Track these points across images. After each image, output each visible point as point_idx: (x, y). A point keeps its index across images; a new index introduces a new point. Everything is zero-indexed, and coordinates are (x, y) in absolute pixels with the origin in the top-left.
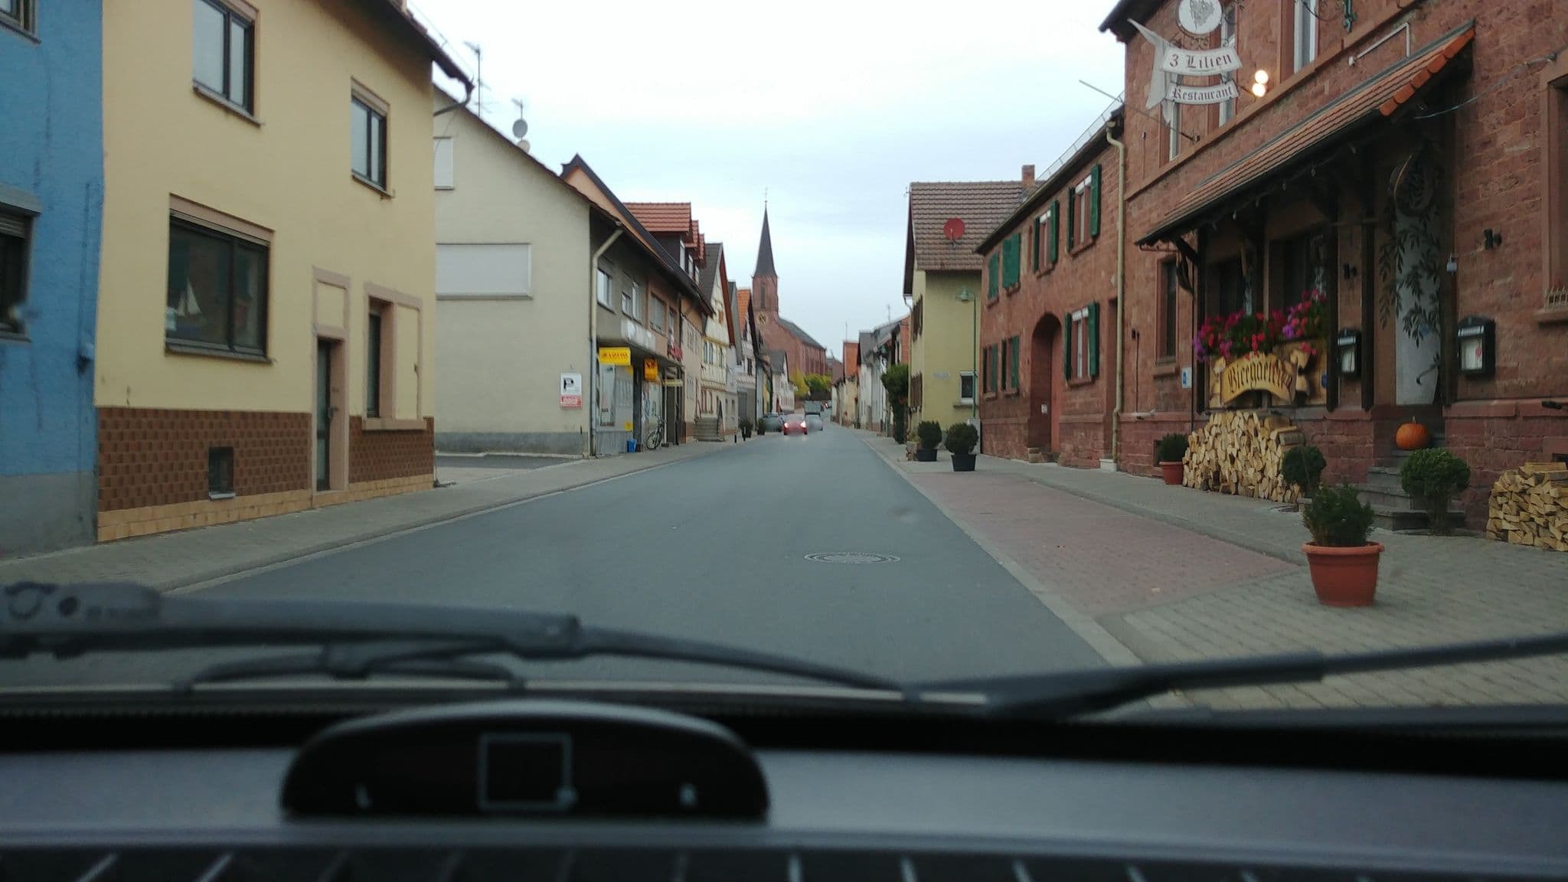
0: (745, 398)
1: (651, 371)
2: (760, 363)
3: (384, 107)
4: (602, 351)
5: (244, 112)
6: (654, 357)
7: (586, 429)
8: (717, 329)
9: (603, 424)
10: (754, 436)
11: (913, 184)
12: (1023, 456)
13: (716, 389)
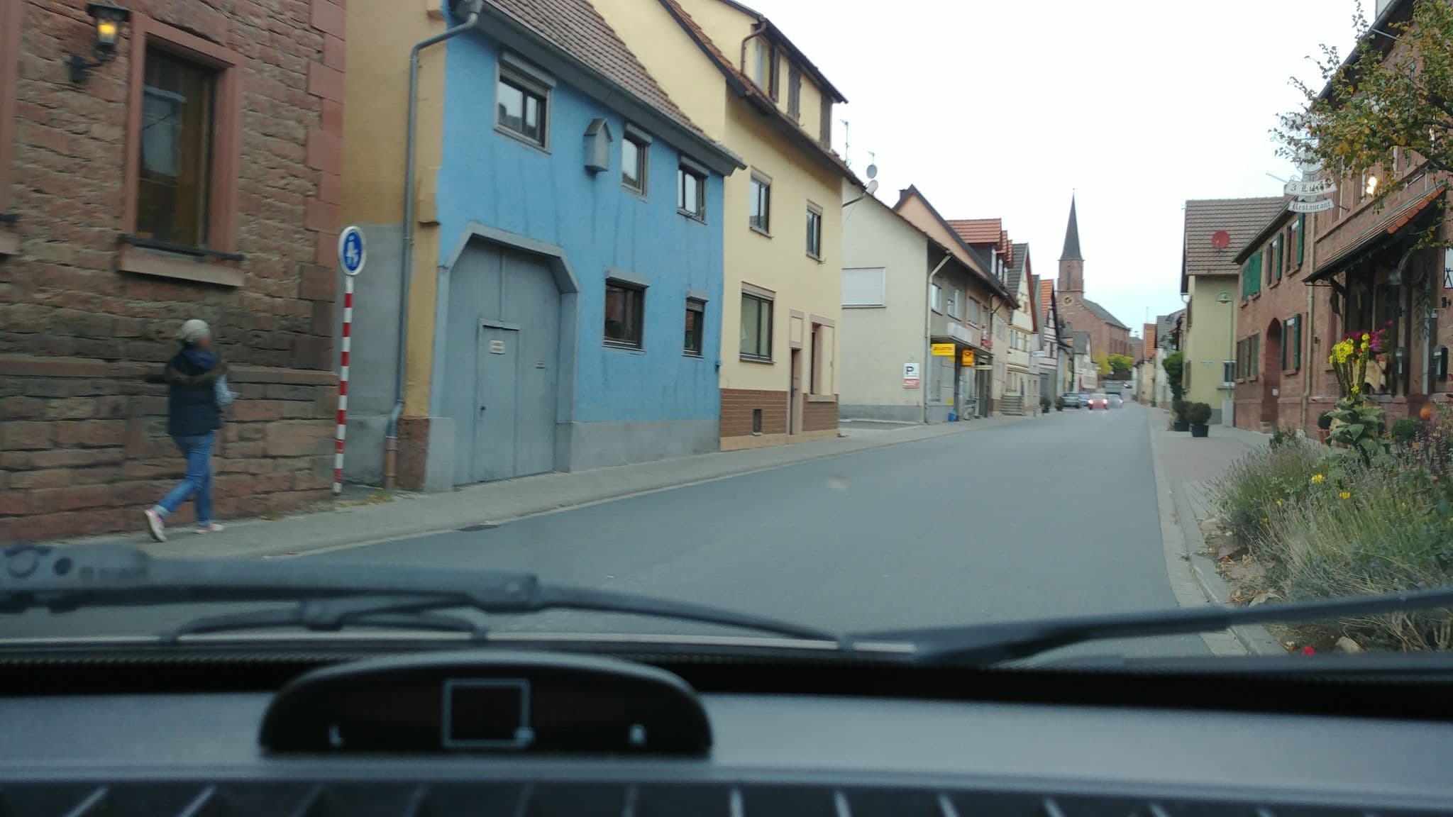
0: (1046, 378)
1: (968, 359)
2: (1062, 346)
3: (819, 210)
4: (935, 345)
5: (764, 232)
6: (970, 348)
7: (922, 404)
8: (1022, 318)
9: (932, 400)
10: (1054, 411)
11: (1188, 202)
12: (1258, 428)
13: (1020, 371)
